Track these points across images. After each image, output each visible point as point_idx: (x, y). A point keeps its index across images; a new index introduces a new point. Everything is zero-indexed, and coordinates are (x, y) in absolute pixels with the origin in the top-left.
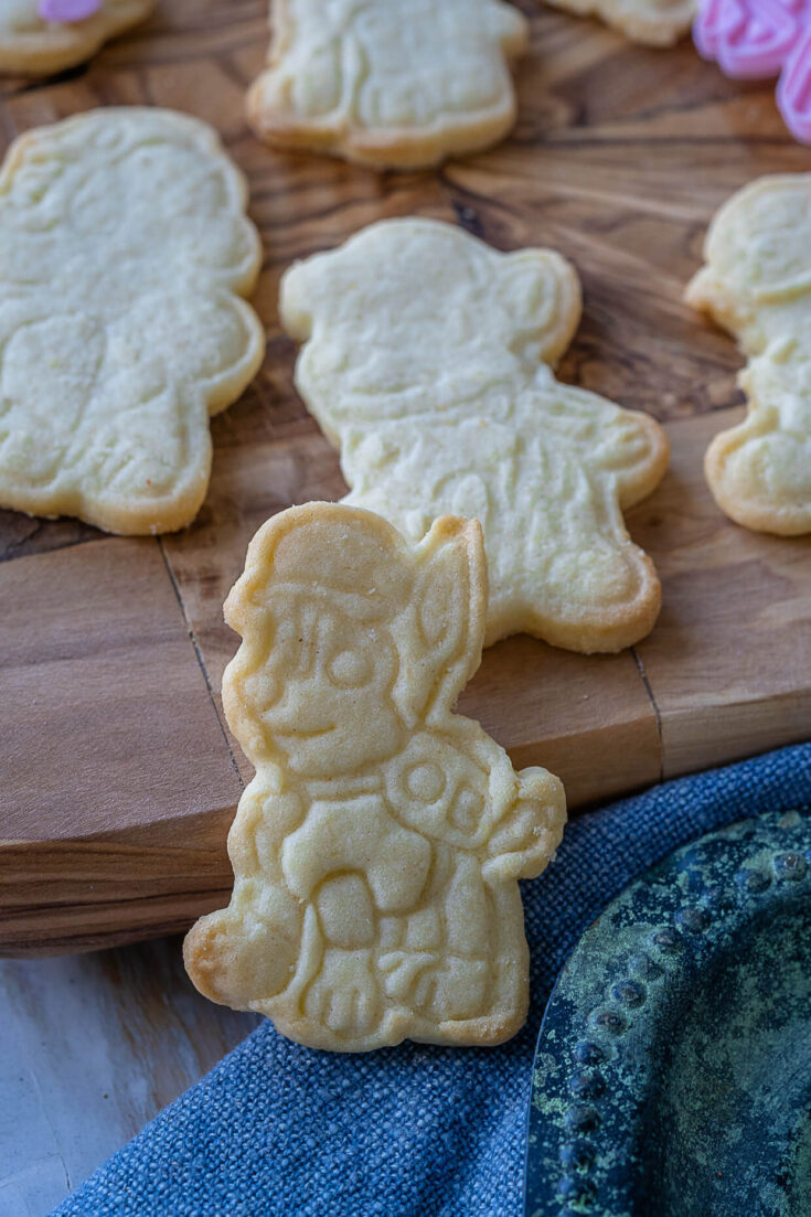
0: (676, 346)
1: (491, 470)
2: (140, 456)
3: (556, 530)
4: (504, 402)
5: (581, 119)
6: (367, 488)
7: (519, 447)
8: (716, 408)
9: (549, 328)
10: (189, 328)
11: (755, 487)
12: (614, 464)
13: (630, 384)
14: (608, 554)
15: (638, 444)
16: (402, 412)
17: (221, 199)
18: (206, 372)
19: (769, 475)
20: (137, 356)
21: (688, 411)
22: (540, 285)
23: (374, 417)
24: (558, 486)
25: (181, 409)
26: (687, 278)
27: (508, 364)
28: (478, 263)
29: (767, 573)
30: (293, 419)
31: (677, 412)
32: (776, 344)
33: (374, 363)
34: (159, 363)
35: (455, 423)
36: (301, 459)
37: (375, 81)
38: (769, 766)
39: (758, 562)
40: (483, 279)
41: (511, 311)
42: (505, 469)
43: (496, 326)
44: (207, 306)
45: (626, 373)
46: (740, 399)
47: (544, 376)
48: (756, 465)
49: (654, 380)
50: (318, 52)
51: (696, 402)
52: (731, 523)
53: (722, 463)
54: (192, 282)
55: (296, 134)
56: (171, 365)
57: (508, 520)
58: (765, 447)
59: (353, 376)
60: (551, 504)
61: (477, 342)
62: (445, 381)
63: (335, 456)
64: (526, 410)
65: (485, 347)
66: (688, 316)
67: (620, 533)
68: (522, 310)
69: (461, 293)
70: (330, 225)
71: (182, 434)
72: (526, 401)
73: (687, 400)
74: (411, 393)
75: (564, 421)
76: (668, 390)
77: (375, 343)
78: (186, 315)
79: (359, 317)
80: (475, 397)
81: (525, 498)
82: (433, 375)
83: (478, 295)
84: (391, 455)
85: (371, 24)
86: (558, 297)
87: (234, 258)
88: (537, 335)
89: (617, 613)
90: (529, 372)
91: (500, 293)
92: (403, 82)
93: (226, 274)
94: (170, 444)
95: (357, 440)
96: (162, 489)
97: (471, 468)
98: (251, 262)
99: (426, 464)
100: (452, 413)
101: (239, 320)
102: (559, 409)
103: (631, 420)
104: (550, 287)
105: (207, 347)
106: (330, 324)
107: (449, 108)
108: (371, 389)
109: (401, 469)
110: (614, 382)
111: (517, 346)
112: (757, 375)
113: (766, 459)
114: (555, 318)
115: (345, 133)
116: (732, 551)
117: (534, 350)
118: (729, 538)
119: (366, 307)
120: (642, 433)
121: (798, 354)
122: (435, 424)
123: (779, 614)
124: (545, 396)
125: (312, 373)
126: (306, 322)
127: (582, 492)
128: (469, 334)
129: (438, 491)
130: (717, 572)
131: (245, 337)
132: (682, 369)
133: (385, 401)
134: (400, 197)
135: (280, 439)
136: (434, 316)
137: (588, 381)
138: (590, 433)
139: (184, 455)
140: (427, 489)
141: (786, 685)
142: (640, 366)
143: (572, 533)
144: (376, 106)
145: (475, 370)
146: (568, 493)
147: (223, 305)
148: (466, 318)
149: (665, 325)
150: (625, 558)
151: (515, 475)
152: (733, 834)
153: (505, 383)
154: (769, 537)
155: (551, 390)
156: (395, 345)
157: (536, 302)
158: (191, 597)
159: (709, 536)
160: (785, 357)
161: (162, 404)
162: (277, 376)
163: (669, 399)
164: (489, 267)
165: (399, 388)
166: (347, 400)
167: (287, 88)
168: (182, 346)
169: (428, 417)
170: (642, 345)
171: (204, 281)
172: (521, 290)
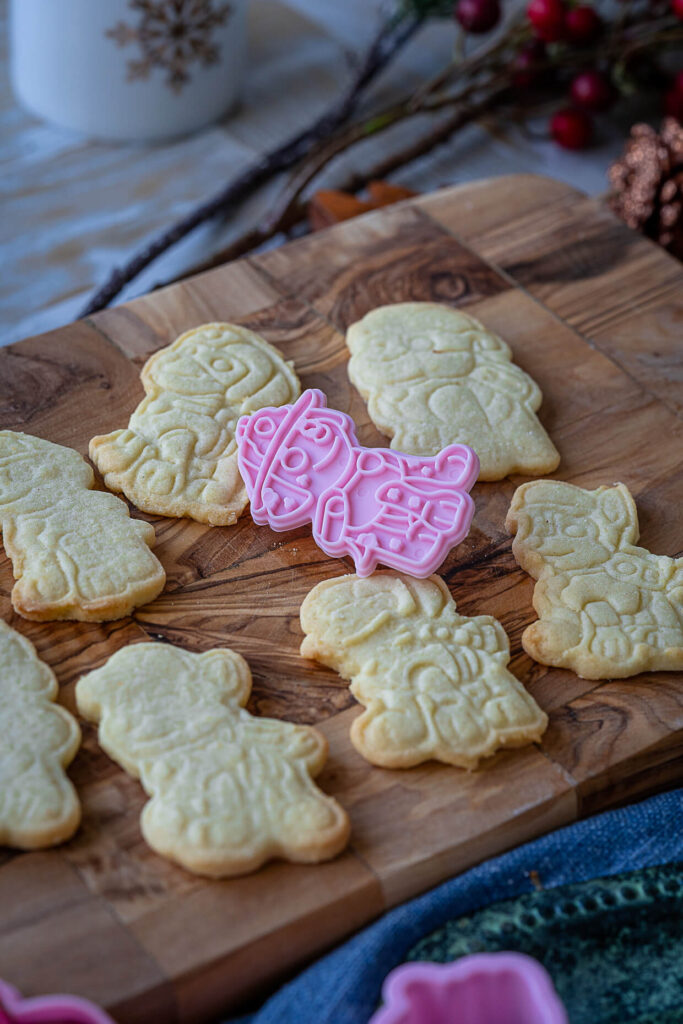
0: (305, 683)
1: (232, 771)
2: (37, 800)
3: (280, 795)
4: (228, 731)
5: (200, 574)
6: (164, 792)
7: (245, 755)
8: (341, 710)
9: (239, 688)
10: (34, 726)
11: (387, 743)
12: (302, 754)
13: (288, 708)
14: (314, 804)
15: (310, 742)
16: (171, 747)
17: (22, 653)
18: (54, 747)
19: (392, 734)
20: (12, 747)
21: (326, 715)
22: (226, 666)
23: (156, 752)
24: (273, 771)
25: (49, 770)
26: (297, 646)
27: (223, 711)
28: (187, 661)
29: (405, 790)
30: (106, 767)
31: (320, 717)
32: (366, 667)
33: (146, 723)
34: (26, 749)
35: (203, 747)
36: (121, 787)
37: (82, 573)
38: (445, 891)
39: (397, 786)
40: (193, 668)
41: (215, 682)
42: (240, 768)
43: (209, 692)
44: (40, 712)
45: (283, 702)
46: (352, 702)
47: (244, 715)
48: (383, 731)
49: (300, 703)
50: (44, 564)
51: (327, 709)
52: (377, 767)
53: (362, 734)
54: (26, 700)
55: (49, 611)
56: (34, 747)
57: (252, 795)
58: (385, 720)
59: (136, 732)
60: (273, 781)
61: (202, 701)
62: (190, 726)
63: (138, 782)
64: (242, 734)
65: (207, 703)
66: (305, 665)
67: (316, 791)
68: (221, 681)
69: (183, 677)
70: (84, 658)
71: (55, 782)
72: (240, 728)
73: (323, 709)
74: (173, 736)
75: (266, 736)
76: (310, 706)
77: (143, 712)
78: (31, 718)
79: (129, 700)
80: (212, 731)
81: (257, 781)
82: (182, 724)
83: (193, 677)
84: (172, 772)
85: (68, 543)
86: (238, 672)
87: (44, 684)
88: (234, 693)
89: (330, 834)
90: (236, 714)
91: (205, 674)
92: (101, 569)
93: (42, 692)
94: (50, 789)
95: (149, 767)
96: (56, 815)
97: (221, 770)
98: (53, 684)
99: (194, 772)
100: (200, 742)
101: (60, 716)
102: (260, 731)
103: (301, 730)
104: (232, 667)
105: (50, 733)
106: (113, 706)
107: (131, 579)
108: (149, 738)
109: (181, 778)
110: (278, 709)
111: (224, 701)
112: (360, 685)
113: (388, 726)
114: (240, 683)
115: (78, 605)
116: (380, 782)
117: (234, 701)
118: (377, 776)
119: (131, 695)
120: (310, 736)
121: (380, 668)
122: (193, 750)
123: (421, 810)
124: (251, 725)
125: (109, 737)
126: (97, 708)
127: (288, 773)
128: (195, 700)
129: (207, 785)
130: (379, 796)
131: (67, 725)
132: (314, 694)
133: (158, 742)
134: (116, 635)
135: (104, 778)
136: (171, 692)
137: (265, 712)
138: (282, 740)
139: (61, 794)
140: (200, 786)
141: (440, 847)
142: (289, 697)
143: (290, 794)
144: (90, 585)
145: (206, 717)
146: (281, 774)
147: (48, 710)
148: (190, 690)
149: (293, 673)
150: (324, 804)
151: (248, 769)
152: (436, 937)
153: (226, 721)
154: (399, 770)
155: (252, 721)
156: (155, 710)
157: (227, 676)
158: (89, 875)
159: (365, 778)
160: (374, 671)
161: (37, 769)
162: (89, 745)
163: (313, 711)
164: (194, 661)
165: (164, 734)
166: (136, 747)
167: (34, 586)
168: (35, 736)
169: (188, 747)
170: (286, 686)
171: (33, 698)
172: (217, 670)
